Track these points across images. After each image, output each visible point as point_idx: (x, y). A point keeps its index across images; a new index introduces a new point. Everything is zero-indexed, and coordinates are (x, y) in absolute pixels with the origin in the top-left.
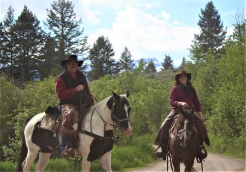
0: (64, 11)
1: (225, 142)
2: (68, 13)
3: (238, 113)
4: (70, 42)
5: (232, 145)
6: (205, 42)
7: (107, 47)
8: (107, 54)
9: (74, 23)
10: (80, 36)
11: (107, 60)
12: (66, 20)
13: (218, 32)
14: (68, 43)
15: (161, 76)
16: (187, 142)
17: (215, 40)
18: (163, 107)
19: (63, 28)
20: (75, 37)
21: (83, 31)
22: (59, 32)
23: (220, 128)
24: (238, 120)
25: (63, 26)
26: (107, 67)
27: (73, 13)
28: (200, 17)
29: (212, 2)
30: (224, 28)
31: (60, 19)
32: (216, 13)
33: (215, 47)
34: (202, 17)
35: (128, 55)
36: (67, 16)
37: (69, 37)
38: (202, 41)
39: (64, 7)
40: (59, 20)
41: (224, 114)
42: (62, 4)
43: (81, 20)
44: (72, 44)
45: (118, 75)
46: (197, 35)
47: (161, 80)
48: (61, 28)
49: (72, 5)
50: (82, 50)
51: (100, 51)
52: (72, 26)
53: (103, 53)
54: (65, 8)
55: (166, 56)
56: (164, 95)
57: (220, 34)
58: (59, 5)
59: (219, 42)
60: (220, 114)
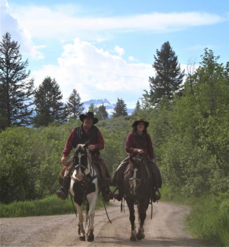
0: (9, 52)
1: (173, 191)
2: (13, 53)
3: (183, 163)
4: (15, 86)
5: (179, 194)
6: (161, 86)
7: (54, 89)
8: (54, 97)
9: (20, 65)
10: (26, 79)
11: (54, 104)
12: (11, 61)
13: (175, 75)
14: (13, 87)
15: (113, 124)
16: (136, 190)
17: (172, 84)
18: (115, 156)
19: (7, 70)
20: (20, 79)
21: (29, 74)
22: (3, 75)
23: (168, 177)
24: (184, 170)
25: (8, 68)
26: (54, 111)
27: (19, 54)
28: (156, 58)
29: (168, 43)
30: (181, 71)
31: (4, 60)
32: (173, 54)
33: (171, 92)
34: (158, 59)
35: (76, 98)
36: (12, 57)
37: (14, 80)
38: (157, 85)
39: (9, 47)
40: (4, 62)
41: (171, 164)
42: (7, 44)
43: (27, 62)
44: (18, 88)
45: (66, 121)
46: (151, 77)
47: (112, 128)
48: (6, 70)
49: (18, 46)
50: (29, 94)
51: (46, 94)
52: (18, 68)
53: (50, 96)
54: (10, 49)
55: (119, 100)
56: (116, 144)
57: (177, 77)
58: (4, 45)
59: (176, 85)
60: (168, 164)
